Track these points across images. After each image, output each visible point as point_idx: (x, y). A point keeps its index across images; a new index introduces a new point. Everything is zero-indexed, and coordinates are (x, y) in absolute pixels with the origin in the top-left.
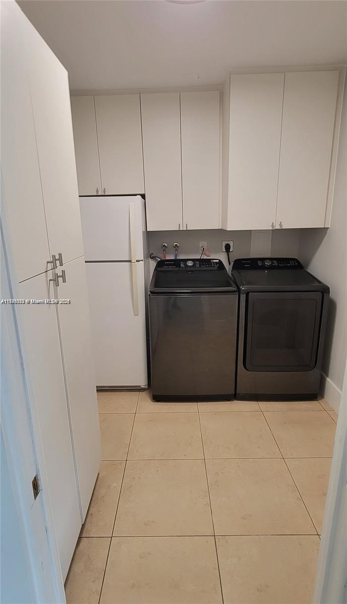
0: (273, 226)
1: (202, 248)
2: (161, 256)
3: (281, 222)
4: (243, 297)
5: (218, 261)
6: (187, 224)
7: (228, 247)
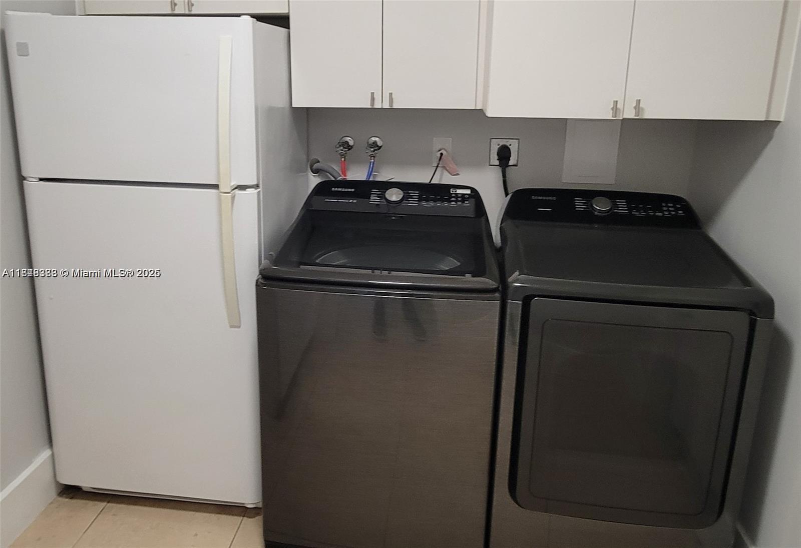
0: (615, 109)
1: (439, 155)
2: (336, 170)
3: (639, 101)
4: (515, 306)
5: (468, 192)
6: (391, 94)
7: (504, 154)
